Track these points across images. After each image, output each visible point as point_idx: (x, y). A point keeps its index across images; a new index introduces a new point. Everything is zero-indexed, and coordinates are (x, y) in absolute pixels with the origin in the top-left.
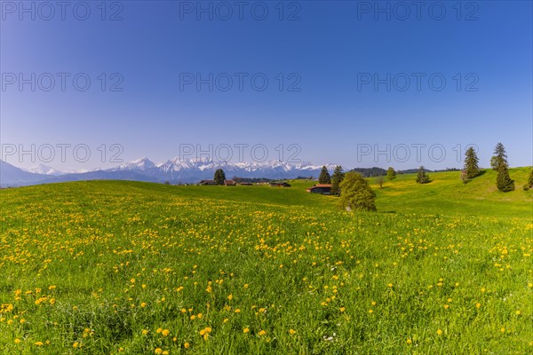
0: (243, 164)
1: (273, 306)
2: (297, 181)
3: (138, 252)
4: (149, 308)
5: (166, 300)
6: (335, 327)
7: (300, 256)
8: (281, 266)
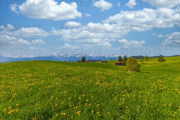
0: (91, 55)
1: (102, 104)
2: (110, 61)
3: (54, 86)
4: (58, 106)
5: (65, 103)
6: (124, 113)
7: (111, 87)
8: (105, 90)
